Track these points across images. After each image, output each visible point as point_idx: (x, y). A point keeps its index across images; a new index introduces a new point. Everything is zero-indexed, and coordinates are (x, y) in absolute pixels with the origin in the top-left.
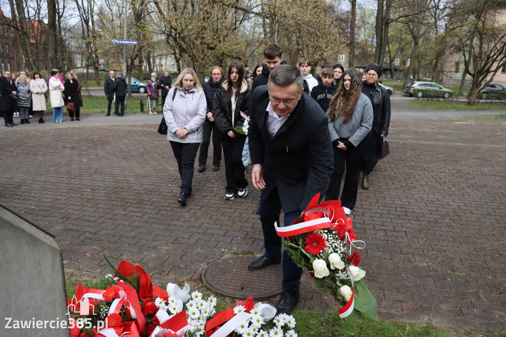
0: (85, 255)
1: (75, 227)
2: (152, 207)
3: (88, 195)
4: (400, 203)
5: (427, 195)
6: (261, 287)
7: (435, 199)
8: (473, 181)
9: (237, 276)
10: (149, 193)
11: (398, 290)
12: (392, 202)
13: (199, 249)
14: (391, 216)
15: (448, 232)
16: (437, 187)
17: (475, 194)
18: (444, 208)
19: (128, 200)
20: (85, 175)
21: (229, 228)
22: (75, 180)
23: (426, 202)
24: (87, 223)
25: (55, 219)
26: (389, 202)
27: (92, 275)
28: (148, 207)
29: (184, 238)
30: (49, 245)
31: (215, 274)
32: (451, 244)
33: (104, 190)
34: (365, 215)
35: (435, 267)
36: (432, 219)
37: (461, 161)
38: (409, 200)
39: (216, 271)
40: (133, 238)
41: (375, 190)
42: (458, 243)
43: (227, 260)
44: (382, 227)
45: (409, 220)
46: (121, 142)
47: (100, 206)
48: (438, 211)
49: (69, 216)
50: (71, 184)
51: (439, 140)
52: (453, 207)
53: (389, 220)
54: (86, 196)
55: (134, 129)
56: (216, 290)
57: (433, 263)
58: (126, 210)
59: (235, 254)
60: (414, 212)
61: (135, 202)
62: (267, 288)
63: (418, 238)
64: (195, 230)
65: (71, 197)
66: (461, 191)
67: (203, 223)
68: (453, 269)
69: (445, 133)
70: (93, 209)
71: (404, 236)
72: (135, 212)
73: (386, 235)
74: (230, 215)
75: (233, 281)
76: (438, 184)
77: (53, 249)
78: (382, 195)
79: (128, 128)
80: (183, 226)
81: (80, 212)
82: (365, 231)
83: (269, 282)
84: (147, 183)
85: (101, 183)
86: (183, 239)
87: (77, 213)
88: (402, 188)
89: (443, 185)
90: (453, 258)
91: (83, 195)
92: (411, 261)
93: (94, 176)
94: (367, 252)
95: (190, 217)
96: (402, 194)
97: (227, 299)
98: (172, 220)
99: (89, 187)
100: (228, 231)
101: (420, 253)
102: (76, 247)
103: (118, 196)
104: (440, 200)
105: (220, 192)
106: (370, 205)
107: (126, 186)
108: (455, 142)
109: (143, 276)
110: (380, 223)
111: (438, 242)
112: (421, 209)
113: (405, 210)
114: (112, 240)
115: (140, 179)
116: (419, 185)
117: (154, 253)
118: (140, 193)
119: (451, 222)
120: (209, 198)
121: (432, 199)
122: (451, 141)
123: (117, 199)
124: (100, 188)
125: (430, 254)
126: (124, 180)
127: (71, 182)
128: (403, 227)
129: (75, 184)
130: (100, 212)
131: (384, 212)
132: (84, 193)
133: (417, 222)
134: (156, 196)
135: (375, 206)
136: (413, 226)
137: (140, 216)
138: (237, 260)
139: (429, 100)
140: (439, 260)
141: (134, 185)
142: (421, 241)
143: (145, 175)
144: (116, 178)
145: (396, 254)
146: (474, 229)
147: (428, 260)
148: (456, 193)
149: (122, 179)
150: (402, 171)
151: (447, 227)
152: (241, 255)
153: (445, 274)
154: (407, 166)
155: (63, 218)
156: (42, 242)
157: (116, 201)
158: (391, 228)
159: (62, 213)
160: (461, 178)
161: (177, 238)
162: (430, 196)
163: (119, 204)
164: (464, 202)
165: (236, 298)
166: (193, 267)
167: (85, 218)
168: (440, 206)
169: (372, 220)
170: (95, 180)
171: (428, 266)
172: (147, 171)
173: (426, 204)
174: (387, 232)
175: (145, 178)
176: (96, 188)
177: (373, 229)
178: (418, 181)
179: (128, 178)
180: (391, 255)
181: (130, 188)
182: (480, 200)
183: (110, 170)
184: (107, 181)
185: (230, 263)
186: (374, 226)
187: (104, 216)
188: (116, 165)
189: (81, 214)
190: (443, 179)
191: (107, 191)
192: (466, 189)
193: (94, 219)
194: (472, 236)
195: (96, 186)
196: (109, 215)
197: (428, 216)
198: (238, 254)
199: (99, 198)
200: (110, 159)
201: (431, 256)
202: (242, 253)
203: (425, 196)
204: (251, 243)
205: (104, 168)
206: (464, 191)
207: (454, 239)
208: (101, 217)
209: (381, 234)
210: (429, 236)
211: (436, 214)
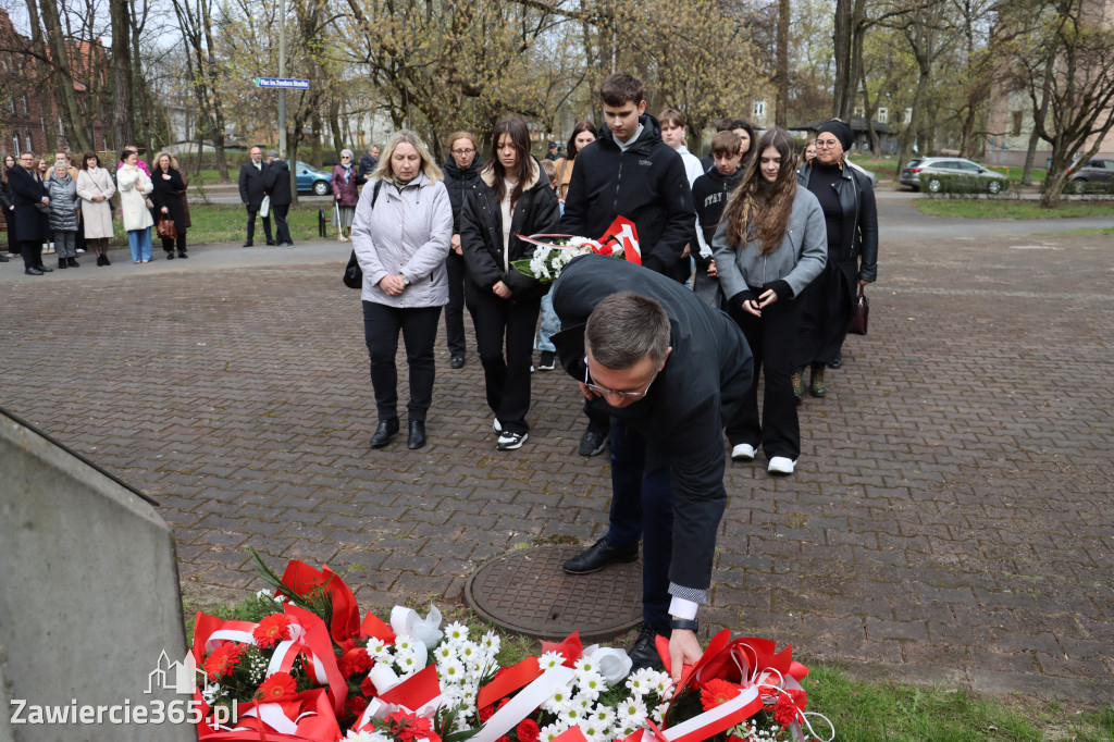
0: (208, 550)
1: (185, 491)
2: (353, 443)
3: (210, 420)
4: (896, 425)
5: (955, 407)
6: (595, 613)
7: (973, 416)
8: (1056, 376)
9: (540, 589)
10: (344, 412)
11: (894, 616)
12: (878, 424)
13: (458, 533)
14: (877, 455)
15: (1002, 487)
16: (976, 389)
17: (1061, 404)
18: (993, 434)
19: (298, 429)
20: (203, 377)
21: (522, 487)
22: (182, 388)
23: (953, 422)
24: (211, 480)
25: (142, 472)
26: (871, 423)
27: (226, 592)
28: (343, 443)
29: (423, 509)
30: (147, 522)
31: (494, 585)
32: (1010, 514)
33: (245, 408)
34: (819, 452)
35: (977, 565)
36: (967, 459)
37: (1030, 331)
38: (916, 419)
39: (497, 579)
40: (312, 511)
41: (839, 399)
42: (1026, 511)
43: (518, 555)
44: (857, 480)
45: (917, 462)
46: (279, 303)
47: (237, 442)
48: (979, 441)
49: (172, 466)
50: (175, 396)
51: (980, 286)
52: (1012, 433)
53: (872, 464)
54: (208, 421)
55: (307, 274)
56: (496, 621)
57: (970, 555)
58: (295, 450)
59: (536, 542)
60: (927, 445)
61: (313, 432)
62: (608, 615)
63: (936, 502)
64: (447, 491)
65: (174, 424)
66: (1031, 397)
67: (465, 476)
68: (1016, 568)
69: (991, 270)
70: (224, 450)
71: (905, 497)
72: (315, 454)
73: (867, 497)
74: (524, 458)
75: (534, 601)
76: (980, 384)
77: (155, 529)
78: (855, 409)
79: (294, 273)
80: (422, 482)
81: (195, 456)
82: (820, 488)
83: (612, 603)
84: (339, 392)
85: (238, 392)
86: (421, 512)
87: (189, 459)
88: (899, 394)
89: (988, 385)
90: (1015, 545)
91: (200, 419)
92: (922, 552)
93: (223, 379)
94: (825, 533)
95: (436, 464)
96: (900, 406)
97: (522, 641)
98: (396, 471)
99: (211, 403)
100: (519, 492)
101: (941, 534)
102: (190, 532)
103: (277, 421)
104: (984, 417)
106: (830, 430)
107: (293, 398)
108: (1014, 290)
109: (338, 591)
110: (853, 471)
111: (981, 509)
112: (942, 438)
113: (907, 440)
114: (266, 516)
115: (324, 382)
116: (937, 386)
117: (359, 542)
118: (325, 414)
119: (1009, 465)
120: (475, 420)
121: (965, 416)
122: (1007, 287)
123: (275, 428)
124: (237, 404)
125: (965, 535)
126: (289, 386)
127: (173, 393)
128: (903, 478)
129: (181, 397)
130: (239, 456)
131: (860, 446)
132: (201, 416)
133: (933, 466)
134: (361, 420)
135: (840, 432)
136: (926, 476)
137: (325, 463)
138: (541, 555)
139: (954, 198)
140: (984, 548)
141: (310, 396)
142: (944, 509)
143: (332, 374)
144: (272, 382)
145: (890, 537)
146: (1060, 481)
147: (959, 550)
148: (1020, 403)
149: (284, 383)
150: (898, 355)
151: (1000, 476)
152: (549, 545)
153: (997, 579)
154: (909, 345)
155: (158, 470)
156: (132, 514)
157: (274, 432)
158: (878, 481)
159: (157, 460)
160: (1030, 369)
161: (408, 510)
162: (961, 410)
163: (279, 437)
164: (1036, 421)
165: (542, 638)
166: (444, 572)
167: (205, 469)
168: (985, 431)
169: (836, 464)
170: (224, 388)
171: (960, 562)
172: (338, 364)
173: (952, 426)
174: (868, 488)
175: (335, 380)
176: (227, 403)
177: (837, 482)
178: (934, 377)
179: (298, 380)
180: (878, 538)
181: (303, 404)
182: (1072, 417)
183: (258, 365)
184: (250, 389)
185: (526, 562)
186: (840, 477)
187: (248, 464)
188: (270, 353)
189: (196, 462)
190: (990, 371)
191: (253, 410)
192: (1042, 393)
193: (226, 472)
194: (1056, 496)
195: (228, 400)
196: (258, 463)
197: (957, 452)
198: (542, 542)
199: (236, 425)
200: (256, 340)
201: (966, 540)
202: (553, 539)
203: (950, 409)
204: (572, 518)
205: (244, 360)
206: (1038, 397)
207: (1016, 503)
208: (242, 467)
209: (856, 493)
210: (962, 496)
211: (977, 449)
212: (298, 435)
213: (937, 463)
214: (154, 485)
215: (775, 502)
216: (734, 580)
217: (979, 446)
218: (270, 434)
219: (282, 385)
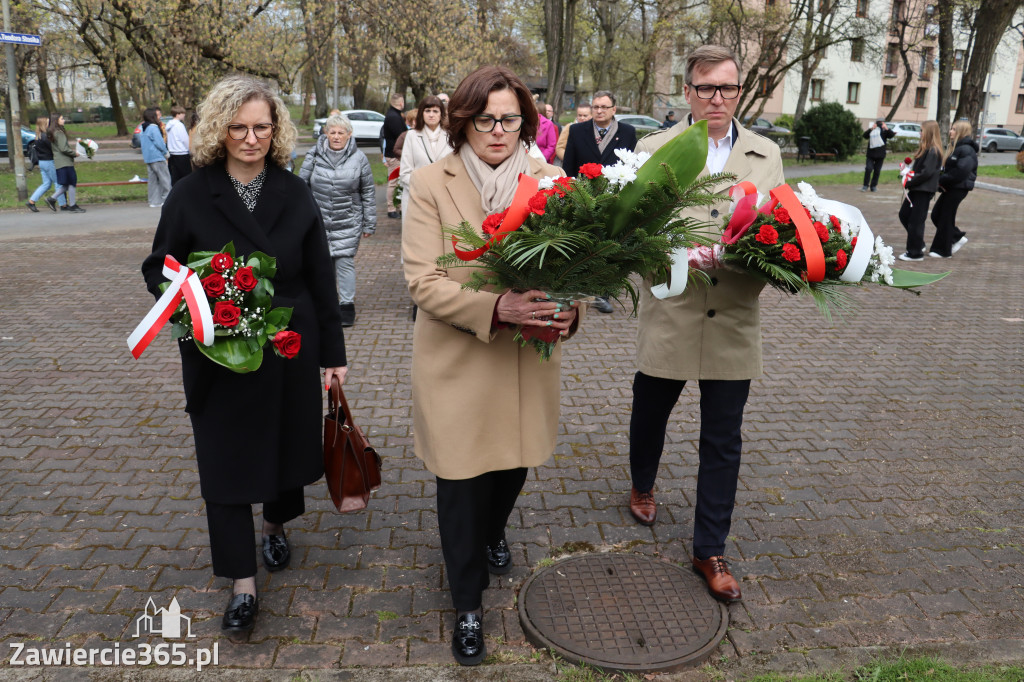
1: (111, 538)
3: (81, 437)
4: (774, 383)
5: (807, 360)
7: (828, 369)
8: (858, 323)
9: (599, 611)
14: (783, 417)
15: (905, 439)
16: (810, 341)
17: (884, 352)
18: (857, 387)
20: (36, 381)
22: (17, 397)
23: (817, 376)
24: (134, 520)
29: (407, 529)
31: (550, 615)
32: (933, 467)
33: (113, 417)
36: (858, 413)
38: (786, 376)
39: (548, 606)
42: (942, 461)
44: (788, 445)
45: (820, 420)
46: (69, 282)
48: (852, 395)
49: (72, 505)
52: (871, 383)
53: (786, 426)
54: (79, 439)
55: (78, 246)
57: (938, 514)
59: (554, 554)
60: (815, 403)
63: (868, 461)
64: (418, 503)
65: (38, 447)
66: (857, 346)
68: (982, 522)
70: (123, 477)
71: (841, 459)
73: (810, 463)
76: (808, 335)
80: (382, 495)
81: (92, 489)
82: (764, 458)
85: (89, 397)
86: (410, 534)
90: (963, 498)
91: (68, 437)
92: (898, 516)
93: (62, 381)
94: (806, 505)
99: (68, 414)
101: (899, 495)
103: (165, 431)
104: (837, 369)
105: (395, 395)
111: (909, 465)
113: (796, 399)
116: (777, 340)
117: (368, 582)
119: (892, 416)
121: (822, 370)
123: (169, 441)
124: (99, 412)
125: (919, 494)
126: (147, 385)
127: (10, 405)
128: (823, 439)
129: (24, 410)
130: (148, 484)
132: (66, 432)
133: (837, 424)
136: (839, 434)
140: (943, 505)
142: (881, 468)
144: (124, 382)
145: (863, 504)
146: (943, 428)
147: (925, 510)
148: (854, 352)
149: (139, 381)
151: (895, 428)
153: (977, 536)
155: (57, 513)
157: (169, 447)
159: (46, 498)
161: (392, 532)
162: (815, 363)
164: (880, 370)
167: (117, 504)
168: (848, 383)
169: (757, 431)
170: (71, 393)
171: (936, 522)
173: (818, 379)
174: (806, 453)
176: (88, 413)
177: (773, 450)
179: (154, 377)
180: (855, 507)
181: (178, 407)
182: (903, 363)
183: (93, 361)
184: (104, 393)
185: (562, 580)
186: (771, 443)
187: (166, 493)
188: (99, 345)
189: (99, 496)
190: (805, 322)
191: (124, 420)
192: (862, 341)
193: (146, 506)
194: (952, 444)
195: (86, 408)
196: (177, 489)
197: (844, 407)
198: (556, 553)
199: (117, 441)
200: (71, 329)
201: (924, 498)
202: (566, 548)
203: (804, 363)
204: (569, 521)
205: (72, 355)
206: (862, 346)
207: (929, 454)
208: (161, 498)
209: (798, 460)
210: (884, 453)
211: (856, 403)
213: (837, 420)
214: (62, 535)
216: (771, 571)
217: (855, 399)
218: (167, 450)
219: (139, 385)
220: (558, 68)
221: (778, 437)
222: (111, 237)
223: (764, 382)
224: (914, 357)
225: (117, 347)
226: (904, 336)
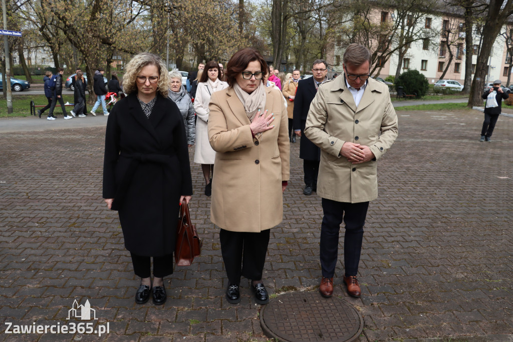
1: (55, 282)
4: (386, 208)
5: (402, 197)
7: (412, 202)
8: (427, 179)
11: (463, 309)
14: (390, 225)
15: (450, 236)
16: (403, 188)
17: (440, 193)
18: (427, 210)
19: (97, 234)
20: (18, 204)
22: (8, 212)
23: (407, 205)
24: (68, 273)
25: (19, 272)
29: (204, 279)
31: (275, 322)
32: (464, 250)
33: (57, 222)
35: (474, 278)
36: (427, 223)
42: (468, 247)
43: (274, 301)
44: (393, 239)
45: (408, 227)
46: (34, 155)
48: (424, 214)
49: (36, 266)
50: (7, 217)
52: (433, 209)
53: (391, 230)
54: (40, 233)
55: (38, 137)
57: (467, 273)
58: (105, 248)
59: (276, 292)
60: (406, 218)
61: (108, 235)
63: (432, 247)
65: (19, 236)
66: (426, 190)
67: (212, 256)
68: (488, 276)
70: (62, 252)
71: (419, 246)
72: (118, 249)
73: (403, 248)
75: (303, 328)
76: (402, 185)
81: (47, 258)
90: (479, 265)
91: (34, 232)
92: (447, 274)
93: (31, 204)
94: (402, 269)
99: (34, 220)
101: (447, 263)
103: (83, 229)
104: (417, 202)
107: (80, 214)
111: (452, 249)
113: (396, 216)
114: (118, 294)
115: (92, 203)
117: (185, 306)
118: (107, 223)
119: (444, 225)
121: (409, 202)
124: (49, 220)
125: (457, 262)
126: (73, 206)
128: (410, 236)
129: (12, 218)
130: (74, 255)
132: (33, 229)
133: (416, 228)
136: (418, 234)
140: (469, 268)
141: (90, 212)
144: (62, 205)
145: (430, 268)
146: (469, 231)
147: (460, 271)
149: (69, 204)
151: (445, 231)
152: (284, 293)
153: (486, 283)
157: (85, 237)
159: (23, 262)
160: (415, 176)
161: (197, 280)
162: (406, 199)
164: (438, 202)
167: (59, 266)
168: (422, 209)
169: (377, 232)
170: (35, 210)
171: (465, 277)
172: (93, 191)
173: (407, 207)
174: (401, 243)
175: (97, 201)
176: (44, 220)
177: (385, 241)
178: (382, 183)
179: (77, 203)
180: (425, 269)
181: (89, 217)
182: (449, 199)
183: (46, 194)
184: (52, 210)
185: (281, 304)
186: (384, 238)
187: (83, 260)
188: (49, 186)
189: (50, 261)
190: (401, 178)
191: (62, 223)
192: (429, 188)
193: (74, 267)
194: (474, 238)
195: (42, 218)
196: (89, 258)
197: (420, 220)
198: (278, 292)
199: (59, 234)
200: (35, 178)
201: (459, 265)
202: (283, 289)
203: (400, 199)
204: (285, 276)
205: (36, 191)
206: (429, 190)
207: (462, 244)
208: (81, 263)
209: (398, 246)
210: (440, 243)
211: (426, 218)
212: (100, 238)
213: (417, 227)
214: (31, 280)
215: (368, 254)
216: (384, 300)
217: (425, 216)
218: (84, 239)
219: (69, 206)
220: (279, 51)
221: (387, 235)
222: (55, 132)
223: (381, 208)
224: (455, 196)
225: (58, 187)
226: (449, 185)
